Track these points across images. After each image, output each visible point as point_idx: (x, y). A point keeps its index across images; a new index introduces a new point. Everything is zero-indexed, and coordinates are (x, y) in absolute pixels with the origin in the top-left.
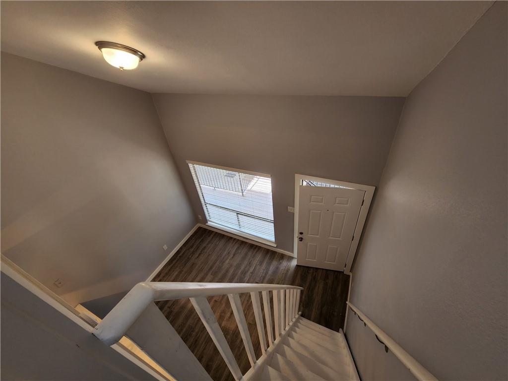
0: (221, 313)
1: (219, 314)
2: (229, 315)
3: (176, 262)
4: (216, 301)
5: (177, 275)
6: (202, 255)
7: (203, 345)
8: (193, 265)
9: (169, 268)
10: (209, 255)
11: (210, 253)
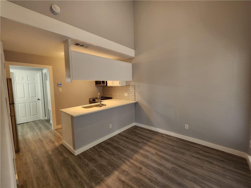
0: (127, 172)
1: (127, 170)
2: (122, 179)
3: (182, 143)
4: (141, 168)
5: (170, 144)
6: (199, 160)
7: (108, 158)
8: (183, 153)
9: (176, 140)
10: (202, 167)
11: (204, 167)
